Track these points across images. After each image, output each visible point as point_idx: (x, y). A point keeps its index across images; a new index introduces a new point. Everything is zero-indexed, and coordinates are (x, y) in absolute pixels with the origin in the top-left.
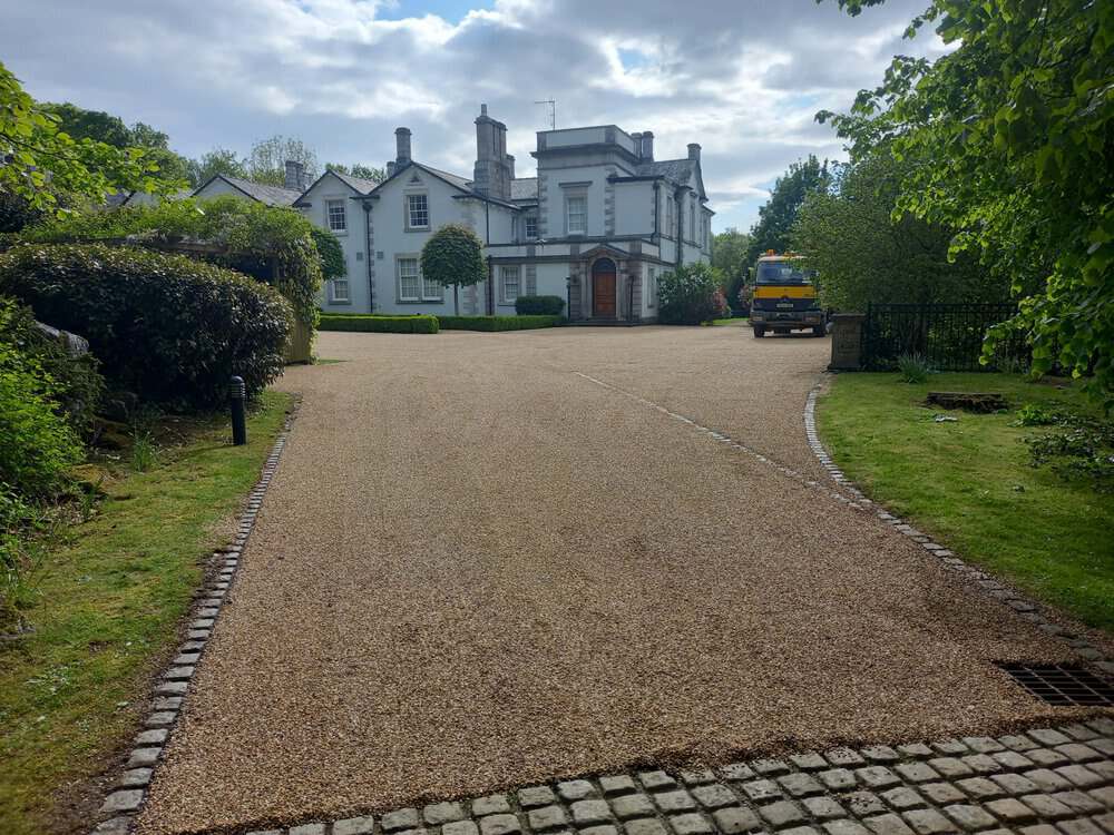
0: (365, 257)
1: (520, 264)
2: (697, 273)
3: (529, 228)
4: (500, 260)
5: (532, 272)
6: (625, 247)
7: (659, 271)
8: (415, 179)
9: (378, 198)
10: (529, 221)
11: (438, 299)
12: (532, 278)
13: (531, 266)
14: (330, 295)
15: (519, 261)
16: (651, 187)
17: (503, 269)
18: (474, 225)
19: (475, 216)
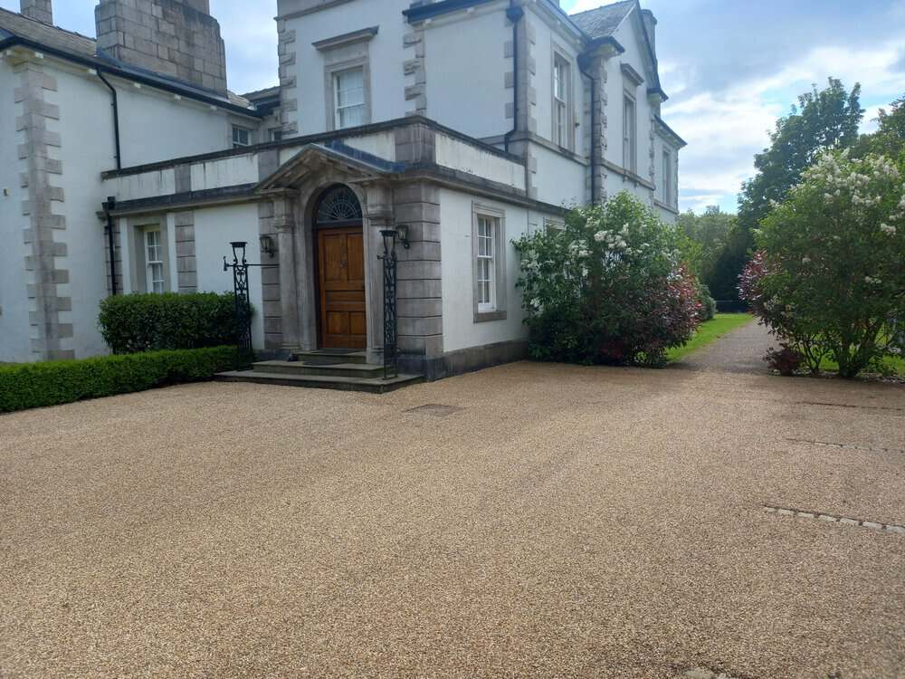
1: (164, 213)
2: (613, 226)
4: (131, 208)
5: (187, 231)
6: (383, 148)
7: (517, 226)
12: (186, 249)
13: (184, 218)
15: (161, 205)
16: (502, 16)
17: (140, 229)
18: (48, 121)
19: (48, 98)
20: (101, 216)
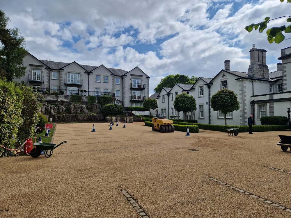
0: (208, 103)
1: (266, 103)
3: (279, 88)
4: (258, 102)
5: (272, 106)
8: (224, 76)
9: (212, 84)
10: (279, 85)
11: (231, 117)
12: (272, 109)
13: (271, 104)
14: (199, 116)
15: (266, 101)
17: (259, 105)
18: (245, 89)
19: (245, 85)
20: (251, 103)
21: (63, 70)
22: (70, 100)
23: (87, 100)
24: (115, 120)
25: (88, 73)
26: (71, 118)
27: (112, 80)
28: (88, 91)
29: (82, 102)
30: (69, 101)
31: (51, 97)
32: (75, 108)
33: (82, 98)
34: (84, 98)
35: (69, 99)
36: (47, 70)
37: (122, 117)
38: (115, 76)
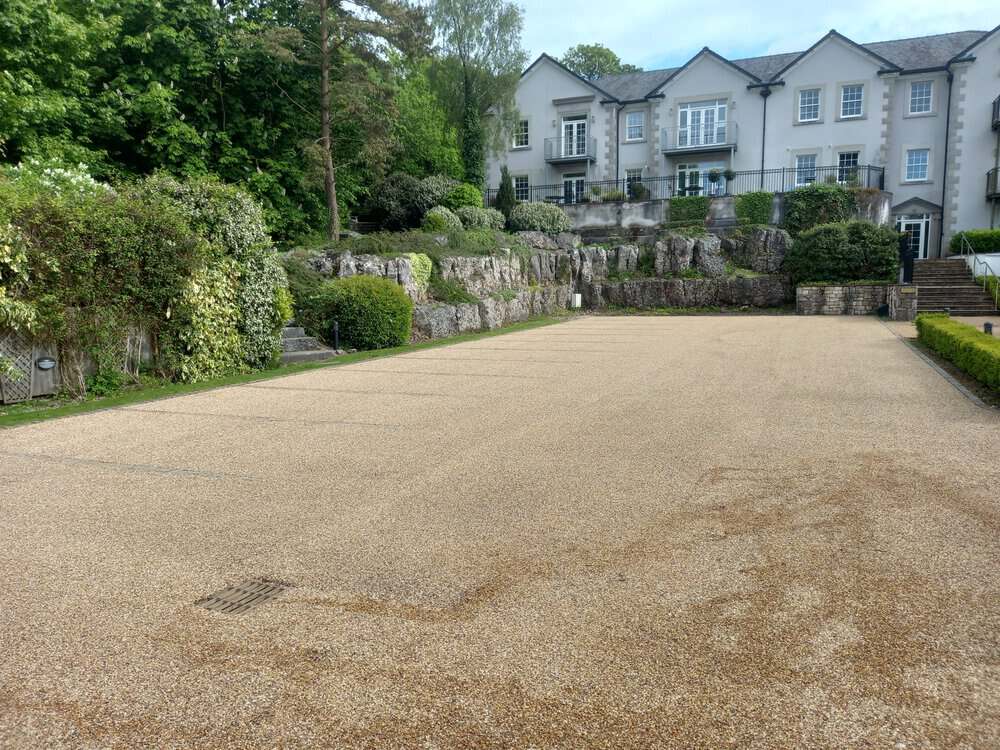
21: (662, 96)
22: (663, 220)
23: (733, 215)
24: (842, 304)
25: (761, 89)
26: (648, 296)
27: (886, 102)
28: (762, 172)
29: (709, 224)
30: (659, 224)
31: (597, 216)
32: (671, 252)
33: (713, 206)
34: (719, 206)
35: (660, 218)
36: (608, 110)
37: (880, 289)
38: (903, 72)
